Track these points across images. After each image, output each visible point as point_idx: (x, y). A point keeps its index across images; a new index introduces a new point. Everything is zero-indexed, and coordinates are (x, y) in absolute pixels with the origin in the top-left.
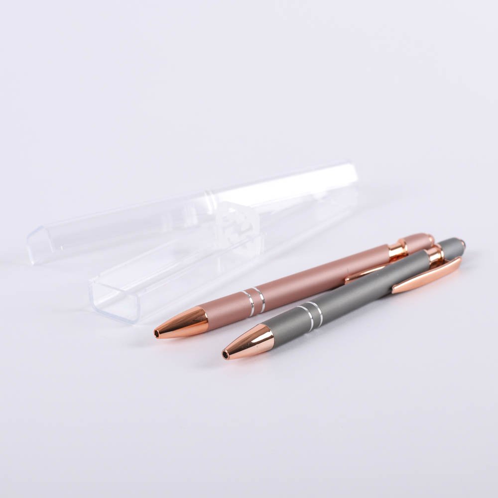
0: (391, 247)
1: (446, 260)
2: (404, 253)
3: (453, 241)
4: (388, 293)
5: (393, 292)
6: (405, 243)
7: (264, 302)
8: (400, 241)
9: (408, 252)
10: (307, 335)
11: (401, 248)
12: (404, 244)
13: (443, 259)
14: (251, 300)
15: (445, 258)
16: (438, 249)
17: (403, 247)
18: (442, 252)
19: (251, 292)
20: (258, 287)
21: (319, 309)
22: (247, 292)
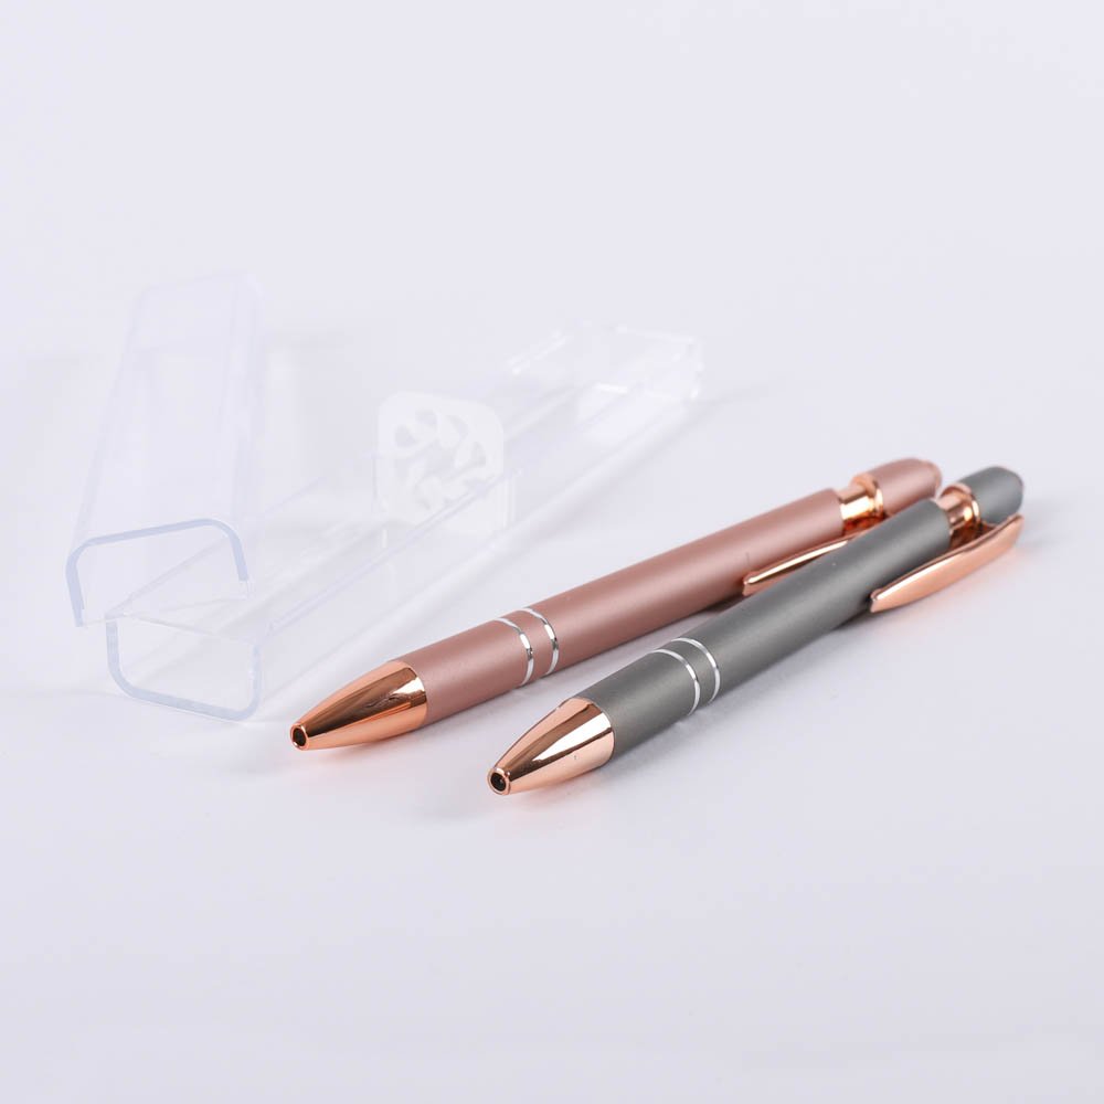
0: (844, 496)
1: (984, 523)
2: (875, 511)
3: (993, 476)
4: (861, 612)
5: (874, 608)
6: (876, 485)
7: (555, 645)
8: (858, 480)
9: (887, 506)
10: (680, 725)
11: (865, 499)
12: (871, 487)
13: (978, 520)
14: (525, 642)
15: (981, 519)
16: (963, 496)
17: (871, 495)
18: (975, 504)
19: (522, 620)
20: (536, 607)
21: (708, 655)
22: (511, 621)
